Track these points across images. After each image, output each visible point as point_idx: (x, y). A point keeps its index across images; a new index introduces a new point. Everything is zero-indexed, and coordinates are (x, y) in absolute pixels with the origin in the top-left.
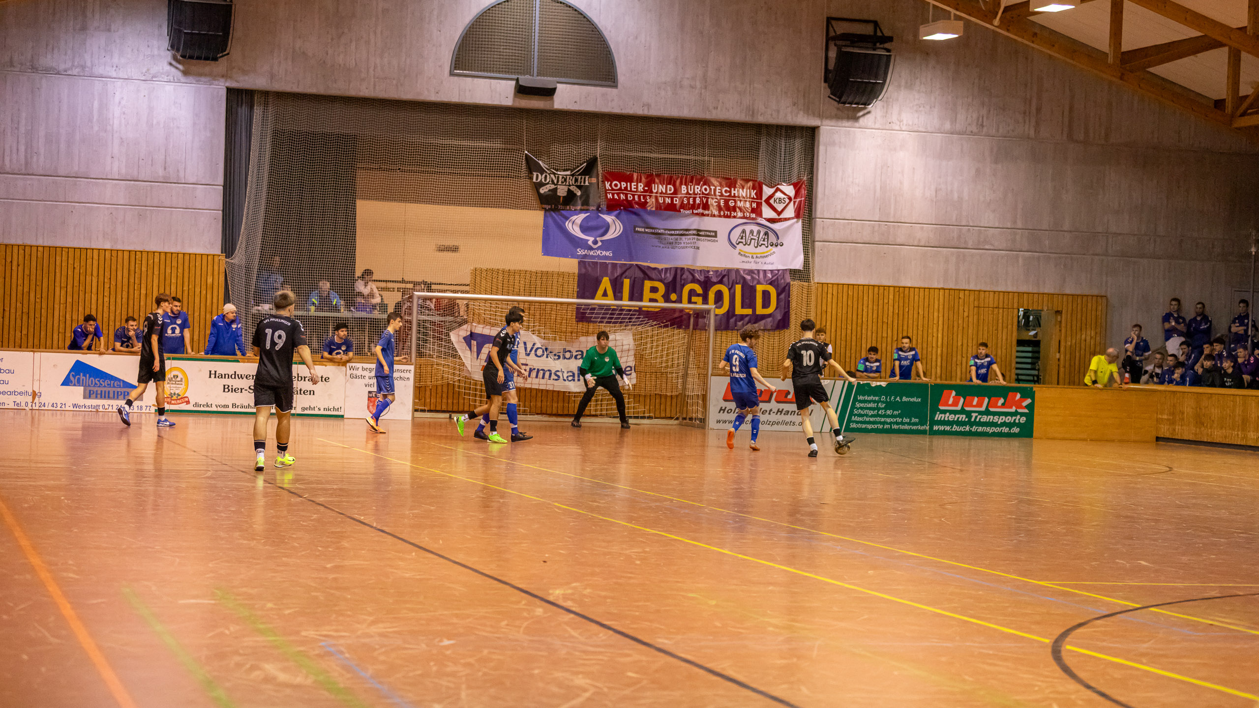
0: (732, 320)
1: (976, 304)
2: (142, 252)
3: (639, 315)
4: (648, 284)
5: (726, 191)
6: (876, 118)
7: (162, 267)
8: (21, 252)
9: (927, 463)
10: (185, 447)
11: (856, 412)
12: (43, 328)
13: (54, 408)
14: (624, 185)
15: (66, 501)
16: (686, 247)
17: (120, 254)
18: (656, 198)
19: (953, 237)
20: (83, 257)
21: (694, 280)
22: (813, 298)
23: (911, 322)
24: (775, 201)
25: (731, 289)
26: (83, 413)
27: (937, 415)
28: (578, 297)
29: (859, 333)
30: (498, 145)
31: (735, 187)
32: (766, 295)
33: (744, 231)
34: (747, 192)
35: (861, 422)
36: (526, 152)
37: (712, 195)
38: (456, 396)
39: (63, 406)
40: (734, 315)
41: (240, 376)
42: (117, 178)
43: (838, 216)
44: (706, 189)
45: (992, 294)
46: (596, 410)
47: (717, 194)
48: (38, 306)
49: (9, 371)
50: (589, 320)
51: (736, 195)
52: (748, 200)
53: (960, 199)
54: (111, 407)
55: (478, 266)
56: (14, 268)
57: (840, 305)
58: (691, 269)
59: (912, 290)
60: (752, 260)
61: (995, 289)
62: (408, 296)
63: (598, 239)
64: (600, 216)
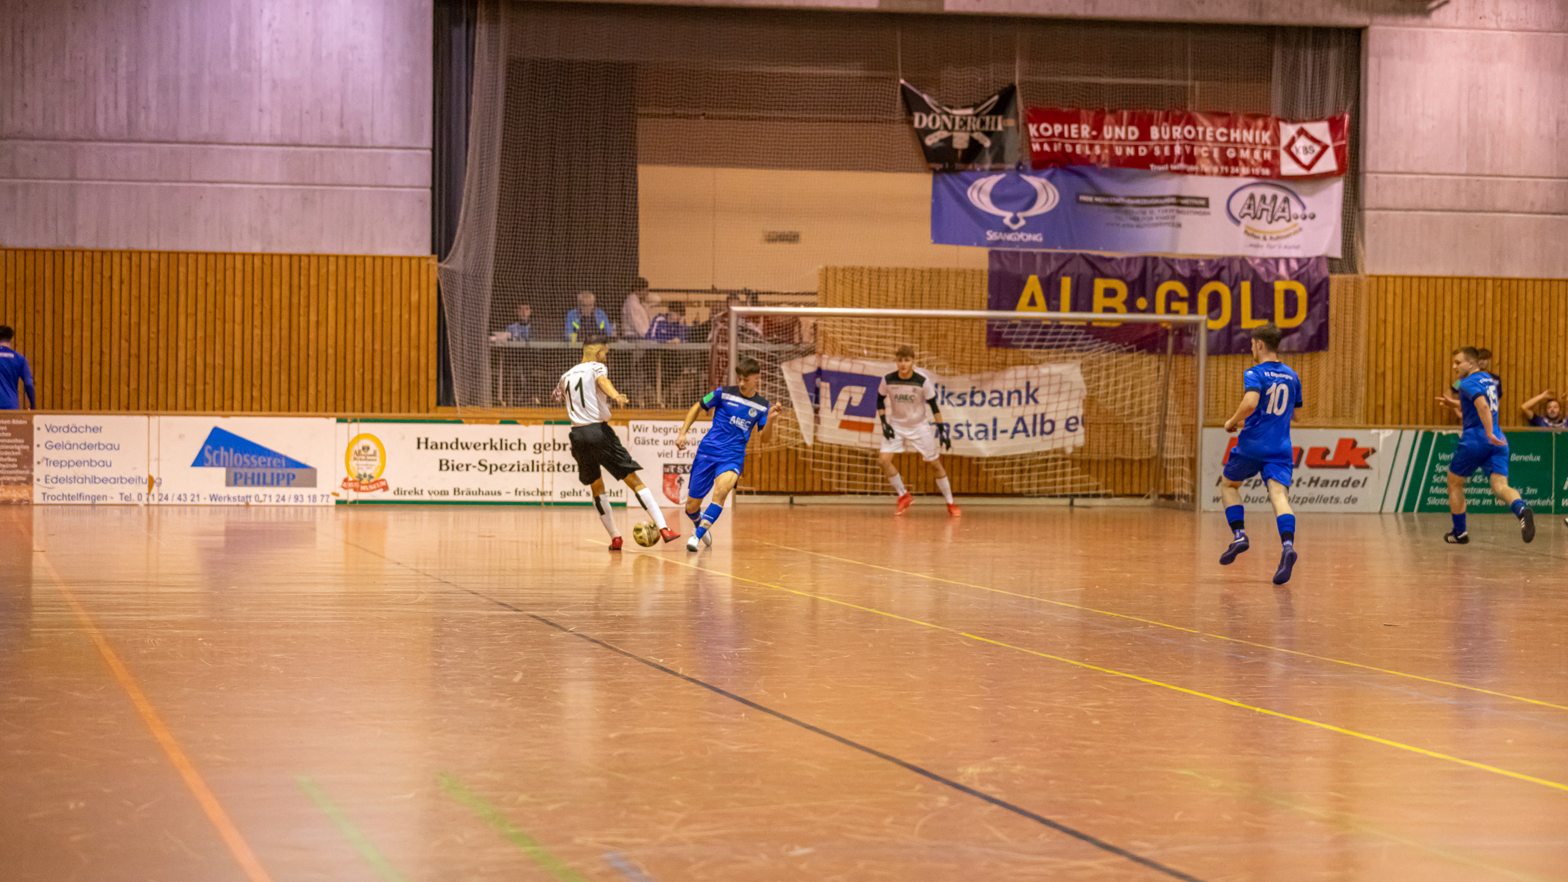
0: (1237, 339)
2: (309, 256)
3: (1087, 333)
4: (1100, 285)
6: (1458, 11)
7: (341, 279)
8: (125, 261)
9: (1552, 559)
10: (383, 557)
11: (1436, 479)
12: (162, 379)
13: (182, 502)
14: (1058, 128)
15: (205, 644)
16: (1161, 224)
17: (276, 260)
18: (1111, 148)
20: (220, 265)
21: (1175, 277)
22: (1364, 301)
23: (1521, 333)
25: (1234, 287)
26: (227, 508)
27: (1567, 483)
28: (990, 308)
30: (855, 71)
31: (1236, 128)
32: (1290, 296)
33: (1252, 197)
34: (1255, 134)
36: (902, 81)
37: (1200, 141)
38: (801, 468)
39: (196, 499)
40: (1239, 330)
41: (464, 445)
42: (268, 141)
43: (1400, 168)
44: (1190, 132)
46: (1021, 486)
47: (1208, 139)
48: (153, 344)
49: (113, 447)
50: (1007, 343)
51: (1238, 140)
52: (1258, 147)
54: (268, 499)
55: (831, 264)
56: (116, 286)
57: (1407, 310)
58: (1169, 259)
59: (1522, 284)
60: (1267, 243)
62: (720, 314)
63: (1020, 215)
64: (1022, 179)
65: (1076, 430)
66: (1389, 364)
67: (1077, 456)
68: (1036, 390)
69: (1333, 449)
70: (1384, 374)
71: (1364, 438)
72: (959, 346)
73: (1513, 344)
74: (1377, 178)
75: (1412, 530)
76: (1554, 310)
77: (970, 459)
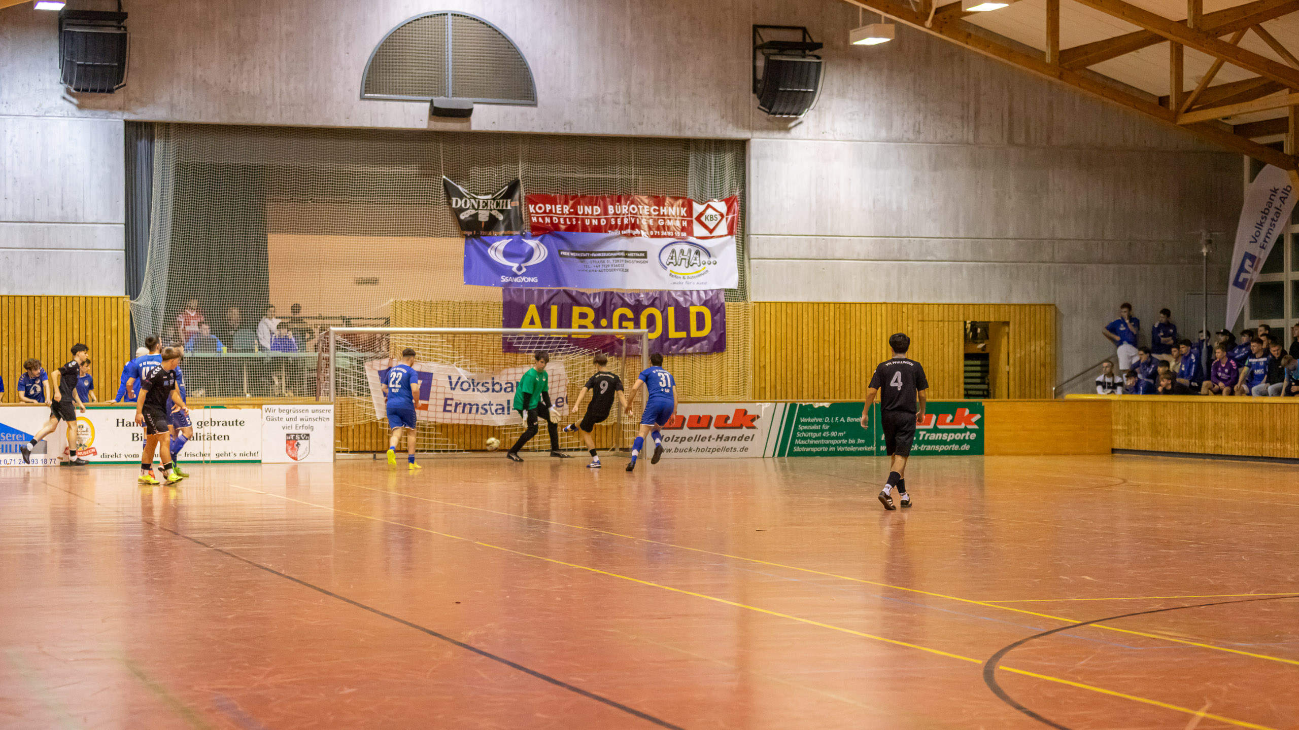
0: (666, 344)
1: (920, 318)
2: (40, 297)
3: (569, 342)
4: (576, 310)
5: (655, 210)
6: (808, 128)
7: (63, 312)
11: (799, 435)
14: (548, 207)
16: (615, 270)
18: (583, 220)
19: (894, 250)
21: (625, 304)
22: (751, 318)
23: (853, 339)
24: (706, 218)
25: (664, 312)
28: (505, 326)
30: (412, 170)
31: (664, 206)
32: (700, 317)
33: (673, 251)
34: (676, 210)
35: (805, 446)
36: (444, 177)
37: (641, 215)
38: (380, 435)
40: (668, 339)
42: (11, 219)
43: (773, 232)
44: (634, 209)
45: (936, 306)
47: (646, 213)
50: (516, 350)
51: (666, 214)
53: (899, 209)
54: (13, 462)
55: (398, 299)
58: (621, 293)
59: (853, 306)
60: (684, 281)
61: (939, 302)
62: (324, 333)
63: (523, 265)
64: (523, 242)
65: (562, 406)
66: (768, 360)
69: (732, 417)
70: (765, 366)
71: (751, 410)
72: (485, 352)
73: (847, 345)
74: (757, 238)
75: (783, 468)
77: (494, 427)
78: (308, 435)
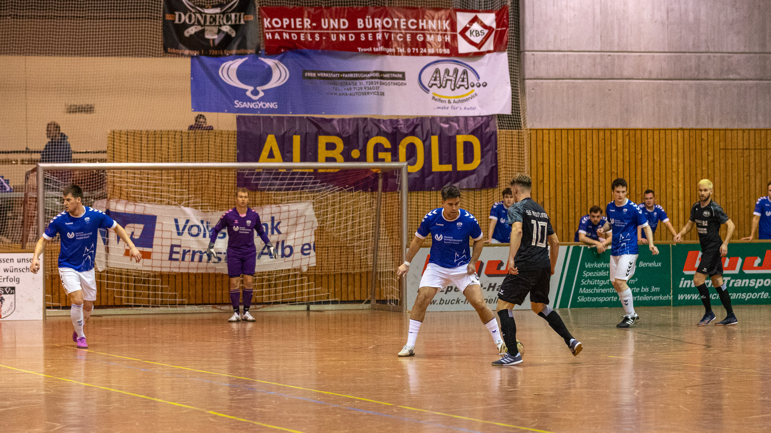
0: (429, 179)
1: (722, 146)
3: (315, 179)
4: (323, 140)
5: (412, 24)
9: (673, 341)
11: (583, 283)
14: (286, 21)
16: (368, 93)
18: (328, 35)
19: (691, 67)
21: (380, 133)
22: (526, 148)
23: (645, 170)
24: (472, 32)
25: (426, 141)
27: (682, 282)
28: (238, 161)
29: (584, 188)
31: (423, 18)
32: (468, 146)
33: (437, 71)
34: (438, 23)
35: (591, 295)
37: (396, 29)
40: (430, 173)
43: (551, 48)
44: (388, 23)
45: (740, 133)
47: (402, 27)
50: (254, 187)
51: (425, 28)
52: (440, 32)
53: (697, 20)
55: (117, 128)
57: (559, 155)
58: (375, 119)
59: (644, 133)
60: (449, 105)
61: (745, 126)
63: (259, 88)
64: (260, 61)
65: (309, 254)
66: (546, 196)
67: (312, 272)
68: (279, 223)
72: (218, 190)
73: (638, 178)
74: (533, 55)
76: (668, 152)
78: (13, 288)
